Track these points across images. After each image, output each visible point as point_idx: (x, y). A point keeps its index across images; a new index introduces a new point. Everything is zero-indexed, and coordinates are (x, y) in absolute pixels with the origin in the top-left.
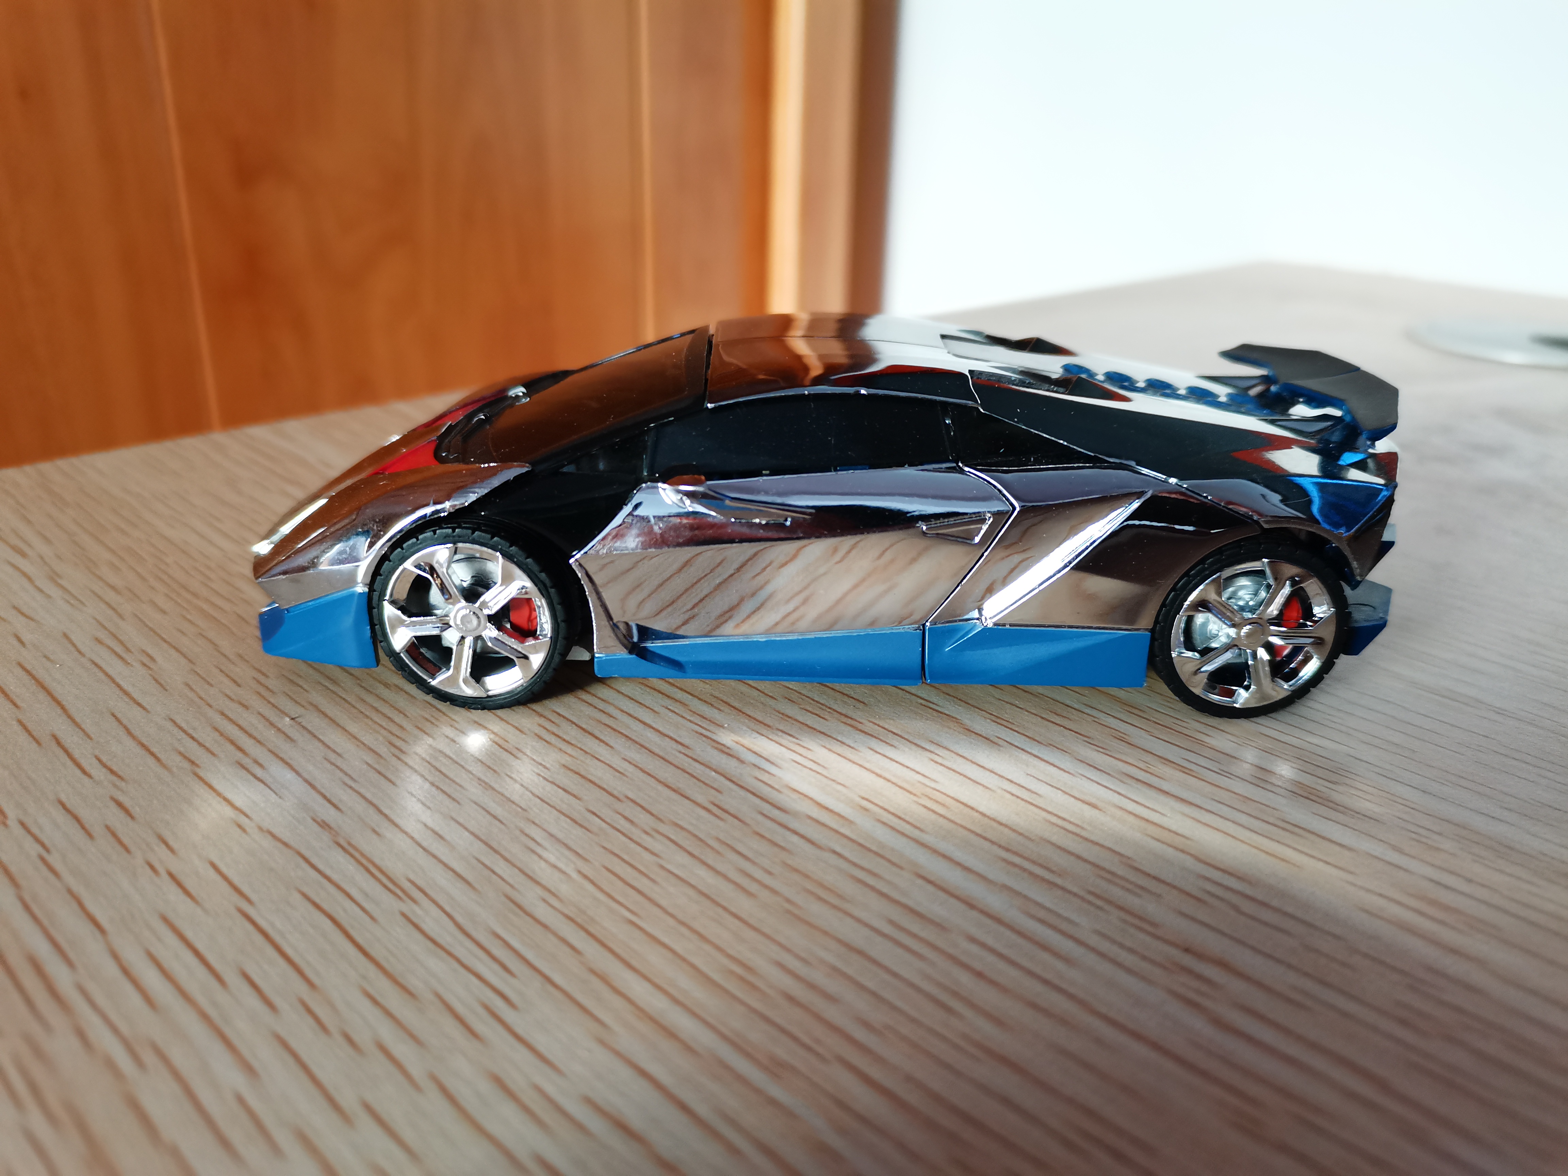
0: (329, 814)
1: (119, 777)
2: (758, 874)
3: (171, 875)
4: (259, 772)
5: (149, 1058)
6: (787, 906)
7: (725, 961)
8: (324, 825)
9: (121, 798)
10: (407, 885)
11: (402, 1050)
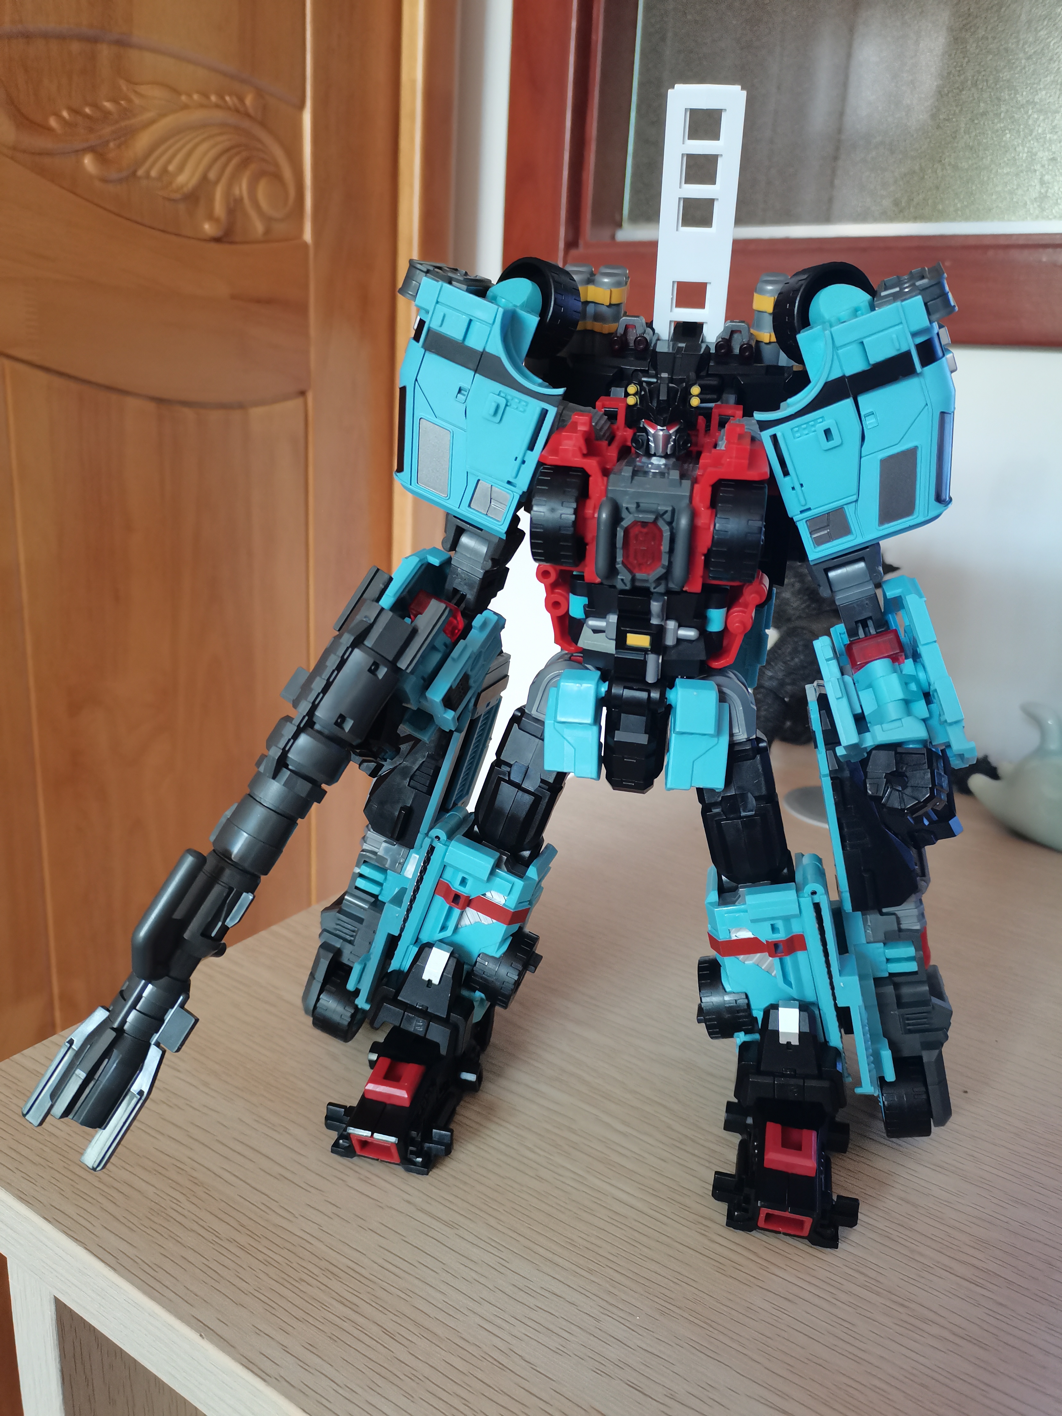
0: (407, 1197)
1: (323, 1192)
2: (562, 1204)
3: (369, 1229)
4: (370, 1182)
5: (411, 1294)
6: (575, 1215)
7: (564, 1238)
8: (409, 1202)
9: (329, 1200)
10: (451, 1223)
11: (482, 1280)
